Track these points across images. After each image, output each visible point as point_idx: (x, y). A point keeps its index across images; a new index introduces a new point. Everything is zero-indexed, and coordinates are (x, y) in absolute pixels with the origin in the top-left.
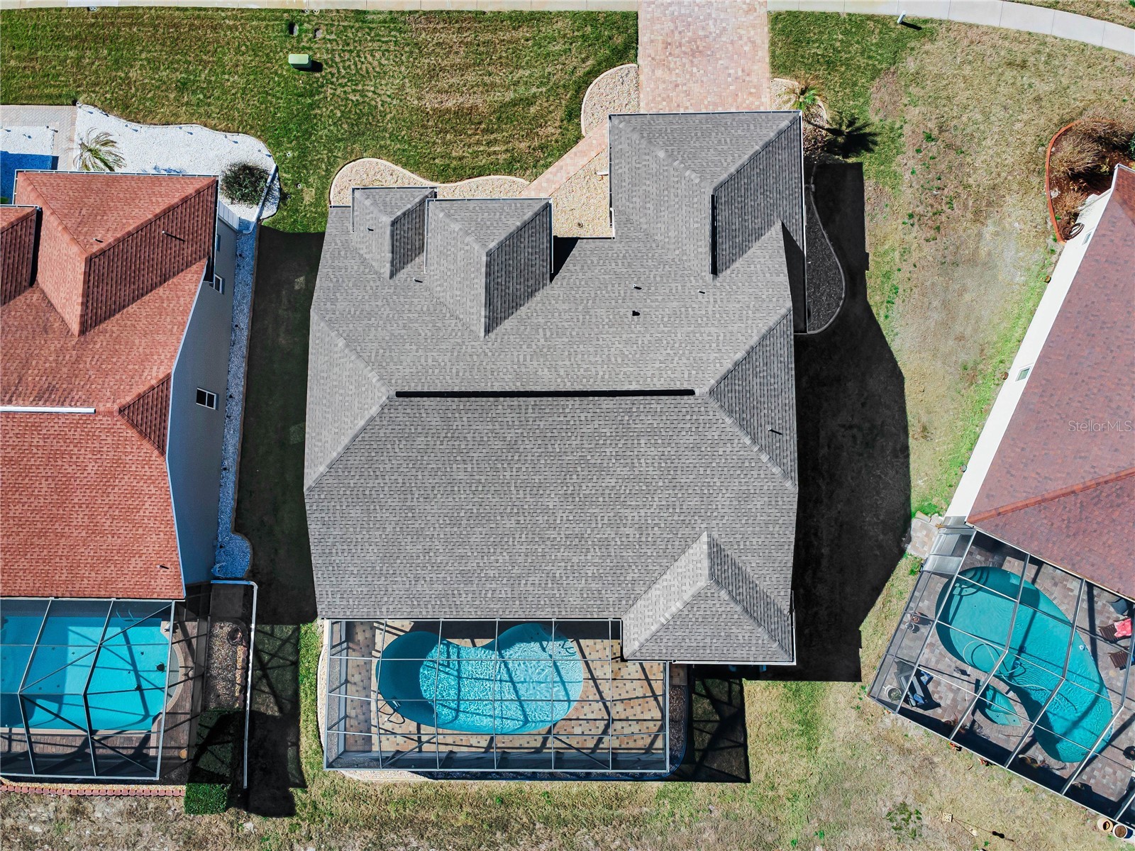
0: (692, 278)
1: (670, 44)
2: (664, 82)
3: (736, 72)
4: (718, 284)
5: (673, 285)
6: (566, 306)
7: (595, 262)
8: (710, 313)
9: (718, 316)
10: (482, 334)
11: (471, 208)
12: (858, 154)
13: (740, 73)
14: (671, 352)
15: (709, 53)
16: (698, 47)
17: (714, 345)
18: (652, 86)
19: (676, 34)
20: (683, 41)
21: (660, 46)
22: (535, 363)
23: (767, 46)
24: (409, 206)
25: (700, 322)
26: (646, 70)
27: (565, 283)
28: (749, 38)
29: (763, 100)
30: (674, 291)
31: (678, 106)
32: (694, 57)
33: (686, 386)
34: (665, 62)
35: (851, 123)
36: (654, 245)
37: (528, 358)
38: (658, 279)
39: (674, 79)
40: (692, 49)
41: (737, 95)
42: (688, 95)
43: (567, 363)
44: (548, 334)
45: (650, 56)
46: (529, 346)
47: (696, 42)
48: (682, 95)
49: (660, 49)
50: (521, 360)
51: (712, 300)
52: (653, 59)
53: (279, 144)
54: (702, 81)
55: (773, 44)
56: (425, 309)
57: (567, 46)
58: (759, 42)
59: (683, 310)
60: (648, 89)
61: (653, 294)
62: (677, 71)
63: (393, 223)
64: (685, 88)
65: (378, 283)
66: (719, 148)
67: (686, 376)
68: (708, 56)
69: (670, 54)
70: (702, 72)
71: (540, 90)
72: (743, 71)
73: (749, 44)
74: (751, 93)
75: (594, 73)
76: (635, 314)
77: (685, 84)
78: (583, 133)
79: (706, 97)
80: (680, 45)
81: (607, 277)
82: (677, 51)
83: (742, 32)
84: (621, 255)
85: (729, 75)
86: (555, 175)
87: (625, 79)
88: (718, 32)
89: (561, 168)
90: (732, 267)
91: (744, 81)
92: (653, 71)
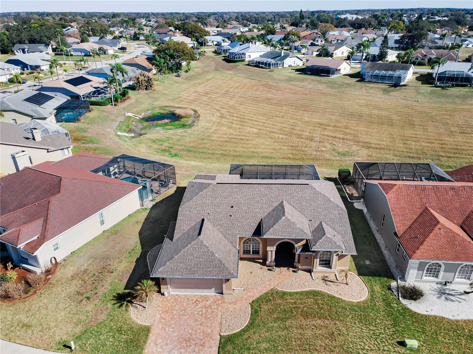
0: (211, 219)
1: (201, 345)
2: (207, 326)
3: (169, 329)
4: (202, 216)
5: (218, 217)
6: (256, 210)
7: (245, 226)
8: (207, 207)
9: (205, 206)
10: (284, 201)
11: (294, 234)
12: (124, 293)
13: (167, 329)
14: (222, 195)
15: (181, 340)
16: (186, 343)
17: (208, 196)
18: (214, 325)
19: (197, 350)
20: (193, 347)
21: (207, 344)
22: (266, 192)
23: (149, 342)
24: (320, 241)
25: (211, 204)
26: (216, 332)
27: (257, 218)
28: (157, 346)
29: (159, 316)
30: (218, 214)
31: (202, 315)
32: (189, 337)
33: (219, 185)
34: (205, 336)
35: (121, 305)
36: (223, 232)
37: (268, 194)
38: (223, 219)
39: (202, 327)
40: (190, 342)
41: (172, 318)
42: (196, 320)
43: (255, 192)
44: (262, 201)
45: (213, 339)
46: (268, 197)
47: (187, 346)
48: (199, 320)
49: (207, 343)
50: (270, 193)
51: (206, 211)
52: (211, 338)
53: (403, 309)
54: (187, 325)
55: (145, 342)
56: (306, 210)
57: (258, 345)
58: (152, 344)
59: (216, 208)
60: (216, 323)
61: (226, 214)
62: (199, 331)
63: (325, 234)
64: (197, 323)
65: (325, 220)
66: (192, 257)
67: (218, 188)
68: (181, 338)
69: (202, 340)
70: (187, 330)
71: (272, 325)
72: (165, 330)
73: (158, 343)
74: (164, 319)
75: (244, 331)
76: (232, 207)
77: (197, 325)
78: (250, 306)
79: (187, 318)
80: (195, 344)
81: (242, 220)
82: (198, 341)
83: (160, 350)
84: (236, 229)
85: (173, 328)
86: (263, 290)
87: (227, 328)
88: (173, 351)
89: (260, 292)
90: (196, 223)
91: (166, 325)
92: (212, 332)
